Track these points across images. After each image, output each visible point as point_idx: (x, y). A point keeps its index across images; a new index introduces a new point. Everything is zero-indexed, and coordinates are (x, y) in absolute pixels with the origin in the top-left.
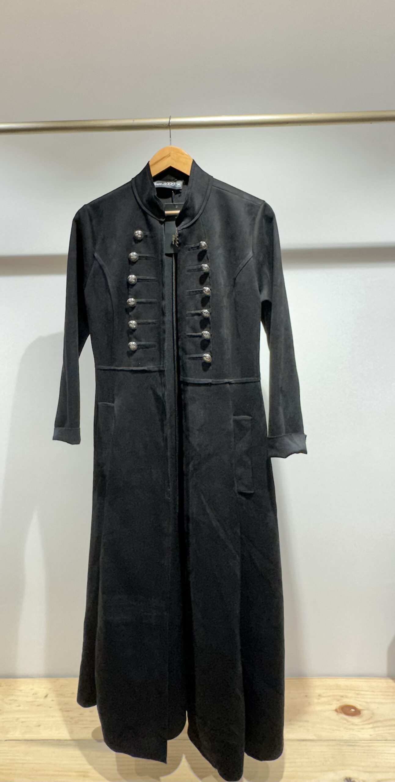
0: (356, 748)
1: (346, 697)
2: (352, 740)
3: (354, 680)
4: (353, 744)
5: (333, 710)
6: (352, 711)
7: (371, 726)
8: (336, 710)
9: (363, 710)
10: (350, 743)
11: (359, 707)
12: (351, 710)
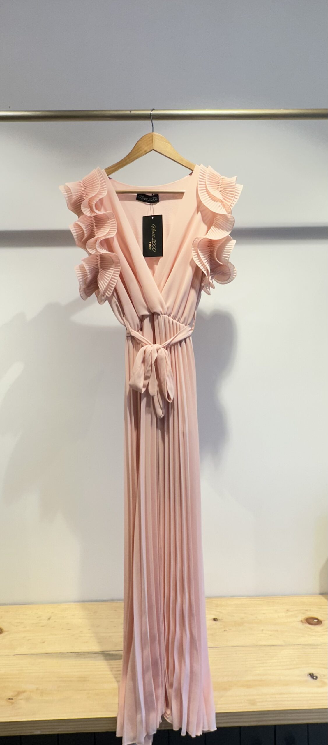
0: (319, 650)
1: (310, 610)
2: (315, 644)
4: (316, 647)
5: (298, 622)
8: (302, 621)
9: (323, 620)
10: (313, 646)
11: (320, 618)
12: (314, 620)
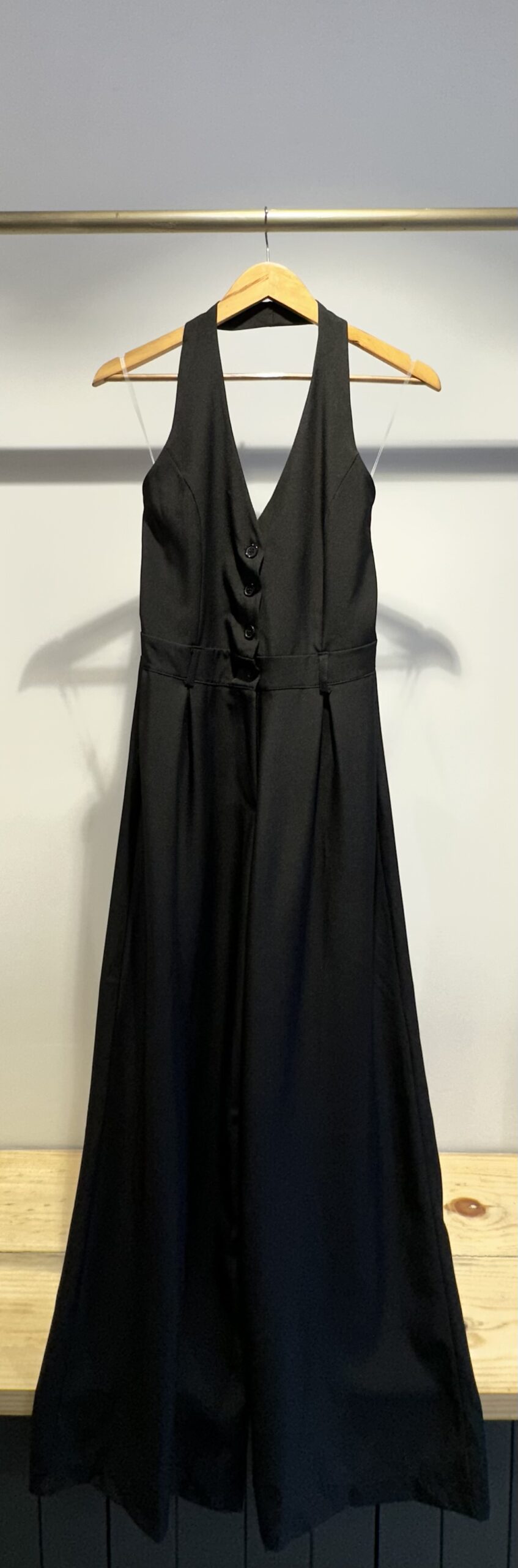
0: (474, 1268)
1: (465, 1185)
3: (479, 1158)
4: (470, 1262)
6: (471, 1208)
7: (501, 1232)
8: (446, 1207)
9: (490, 1206)
11: (483, 1202)
